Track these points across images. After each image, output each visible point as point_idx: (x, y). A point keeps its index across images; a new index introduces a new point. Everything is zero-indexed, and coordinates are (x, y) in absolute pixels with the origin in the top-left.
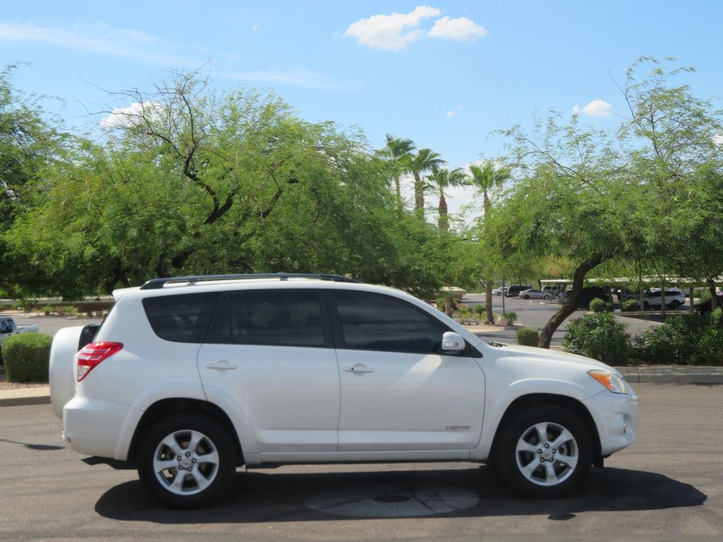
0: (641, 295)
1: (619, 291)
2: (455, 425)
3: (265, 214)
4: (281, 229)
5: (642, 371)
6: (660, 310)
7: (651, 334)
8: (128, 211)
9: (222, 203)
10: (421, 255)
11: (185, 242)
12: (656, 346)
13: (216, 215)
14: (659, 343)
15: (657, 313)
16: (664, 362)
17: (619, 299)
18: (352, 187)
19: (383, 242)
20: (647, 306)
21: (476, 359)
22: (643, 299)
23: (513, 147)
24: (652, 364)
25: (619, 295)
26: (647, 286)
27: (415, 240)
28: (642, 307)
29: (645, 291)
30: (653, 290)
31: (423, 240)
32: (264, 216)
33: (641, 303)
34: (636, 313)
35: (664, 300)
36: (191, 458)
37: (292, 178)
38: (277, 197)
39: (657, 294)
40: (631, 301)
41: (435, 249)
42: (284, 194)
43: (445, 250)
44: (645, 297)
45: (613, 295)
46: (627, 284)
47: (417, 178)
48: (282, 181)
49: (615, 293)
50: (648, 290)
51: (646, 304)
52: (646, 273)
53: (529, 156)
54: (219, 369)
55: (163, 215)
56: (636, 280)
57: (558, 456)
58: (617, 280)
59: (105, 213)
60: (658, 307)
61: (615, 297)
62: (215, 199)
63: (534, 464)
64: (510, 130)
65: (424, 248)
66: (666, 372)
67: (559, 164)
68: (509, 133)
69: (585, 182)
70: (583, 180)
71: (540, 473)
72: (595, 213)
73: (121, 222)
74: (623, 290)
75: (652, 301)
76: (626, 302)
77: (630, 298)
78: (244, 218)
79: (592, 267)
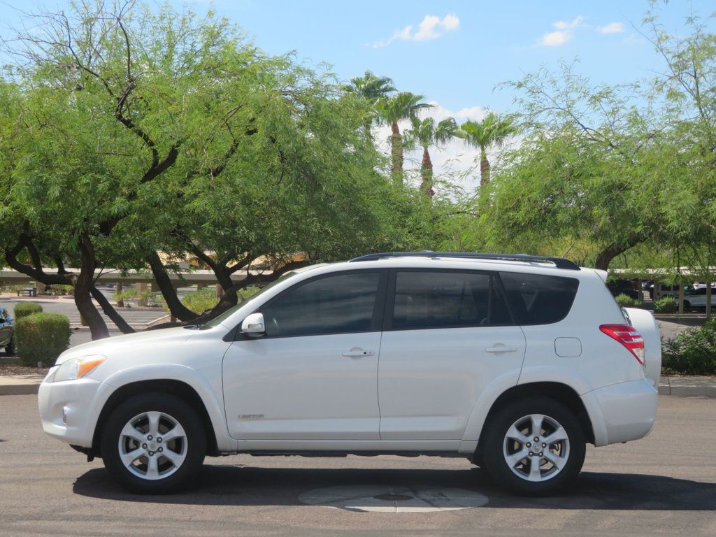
0: (680, 293)
1: (652, 286)
3: (216, 173)
4: (236, 192)
5: (673, 382)
6: (704, 312)
7: (689, 338)
8: (47, 163)
9: (163, 156)
10: (406, 230)
11: (119, 204)
12: (694, 353)
13: (155, 171)
14: (697, 349)
15: (700, 316)
16: (702, 373)
17: (652, 296)
18: (323, 141)
19: (363, 211)
20: (688, 307)
22: (682, 298)
23: (525, 102)
24: (687, 374)
25: (651, 291)
26: (688, 281)
27: (398, 210)
28: (681, 308)
29: (686, 288)
30: (696, 286)
31: (408, 212)
32: (215, 175)
33: (679, 302)
34: (673, 316)
35: (709, 300)
37: (251, 129)
38: (233, 151)
39: (702, 292)
40: (666, 300)
41: (423, 224)
42: (240, 148)
43: (436, 225)
44: (685, 294)
45: (643, 292)
46: (663, 277)
47: (395, 129)
48: (239, 133)
49: (647, 288)
50: (690, 287)
51: (686, 303)
52: (686, 264)
53: (545, 113)
55: (91, 170)
56: (674, 270)
58: (651, 271)
59: (19, 165)
60: (702, 309)
61: (646, 294)
62: (155, 152)
64: (522, 81)
65: (409, 222)
66: (703, 383)
67: (582, 125)
68: (520, 85)
69: (613, 147)
70: (611, 145)
72: (623, 187)
73: (41, 177)
74: (657, 285)
75: (695, 301)
76: (661, 301)
77: (665, 296)
78: (189, 177)
79: (618, 254)
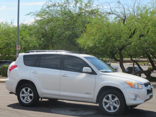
2: (88, 93)
21: (95, 75)
36: (28, 94)
54: (34, 73)
57: (114, 104)
63: (108, 106)
71: (109, 108)
